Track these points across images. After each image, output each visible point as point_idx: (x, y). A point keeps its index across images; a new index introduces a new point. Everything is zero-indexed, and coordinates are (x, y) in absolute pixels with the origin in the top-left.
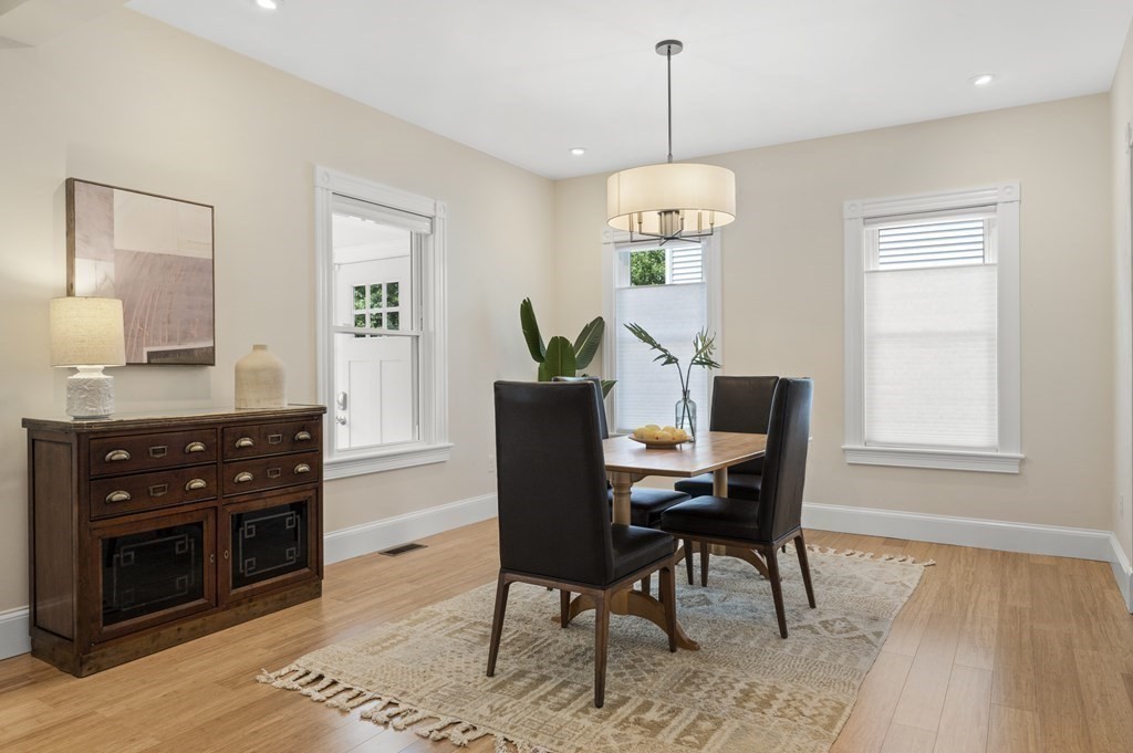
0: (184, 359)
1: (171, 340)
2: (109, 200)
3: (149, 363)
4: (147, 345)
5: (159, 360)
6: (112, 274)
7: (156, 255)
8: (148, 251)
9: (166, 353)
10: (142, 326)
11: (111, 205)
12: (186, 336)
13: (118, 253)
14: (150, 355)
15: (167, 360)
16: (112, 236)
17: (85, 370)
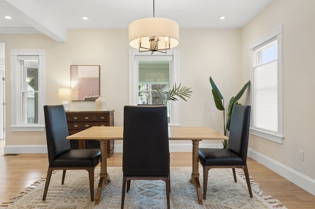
0: (92, 99)
1: (89, 95)
2: (77, 68)
3: (85, 101)
4: (85, 97)
5: (87, 100)
6: (78, 83)
7: (86, 78)
8: (84, 77)
9: (88, 98)
10: (83, 93)
11: (78, 69)
12: (93, 95)
13: (79, 78)
14: (85, 99)
15: (89, 100)
16: (78, 75)
17: (64, 102)
